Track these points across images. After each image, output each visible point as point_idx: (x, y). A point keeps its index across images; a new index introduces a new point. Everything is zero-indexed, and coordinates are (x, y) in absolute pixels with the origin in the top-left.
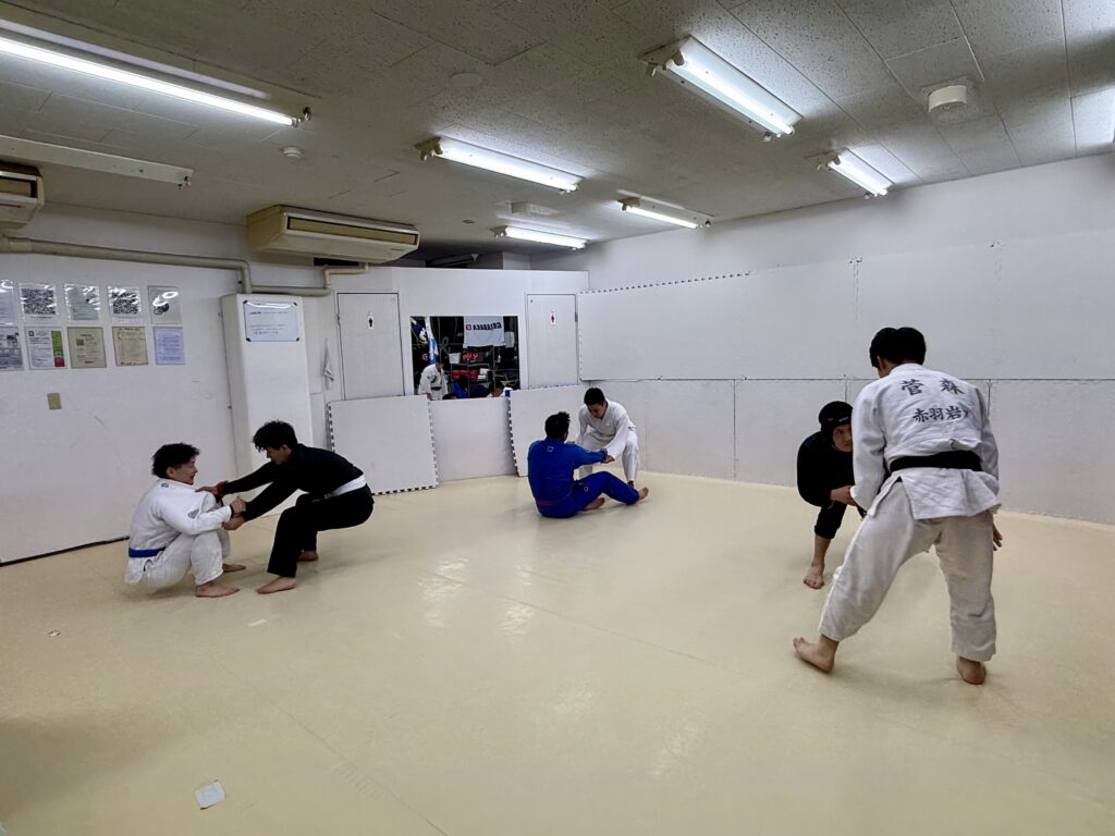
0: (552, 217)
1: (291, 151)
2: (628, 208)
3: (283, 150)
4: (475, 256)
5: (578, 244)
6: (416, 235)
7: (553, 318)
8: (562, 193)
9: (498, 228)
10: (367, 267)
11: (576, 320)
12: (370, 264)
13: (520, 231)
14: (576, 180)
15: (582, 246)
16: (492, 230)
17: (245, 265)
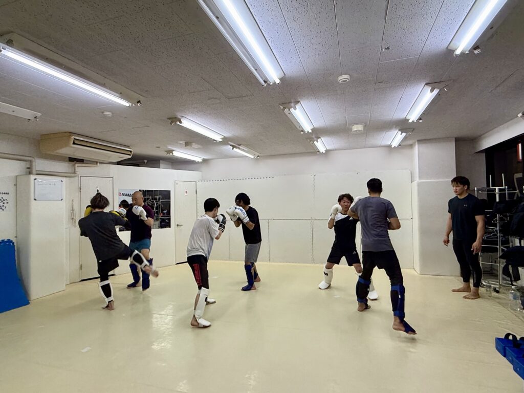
0: (199, 148)
1: (108, 113)
2: (235, 149)
3: (103, 112)
4: (146, 161)
5: (199, 160)
6: (131, 151)
7: (186, 192)
8: (215, 141)
9: (169, 151)
10: (98, 164)
11: (196, 193)
12: (100, 163)
13: (179, 153)
14: (222, 137)
15: (201, 161)
16: (166, 151)
17: (33, 160)
